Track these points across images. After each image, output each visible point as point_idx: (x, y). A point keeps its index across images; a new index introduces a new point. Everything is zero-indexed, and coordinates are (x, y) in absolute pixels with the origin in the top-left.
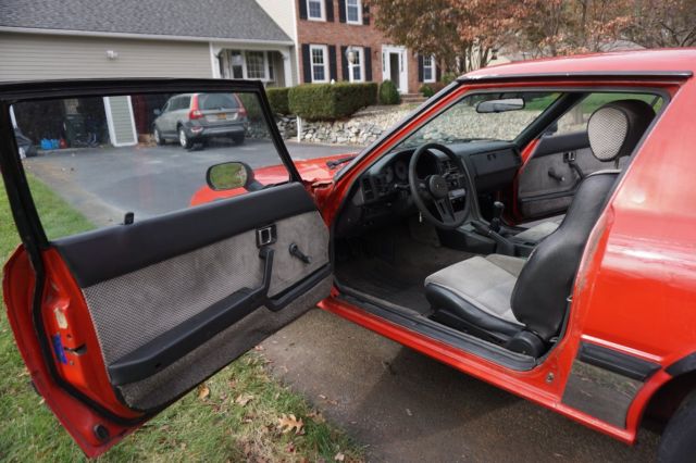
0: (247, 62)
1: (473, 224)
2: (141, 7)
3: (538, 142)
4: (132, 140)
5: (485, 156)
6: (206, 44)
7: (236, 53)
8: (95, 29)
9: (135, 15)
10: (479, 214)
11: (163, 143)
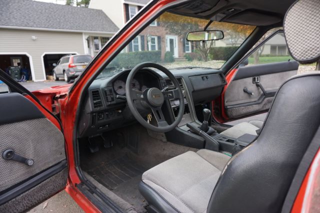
0: (102, 42)
1: (188, 126)
2: (50, 16)
3: (237, 71)
4: (44, 78)
5: (200, 77)
6: (81, 34)
7: (96, 38)
8: (26, 26)
9: (47, 20)
10: (195, 118)
11: (57, 79)
